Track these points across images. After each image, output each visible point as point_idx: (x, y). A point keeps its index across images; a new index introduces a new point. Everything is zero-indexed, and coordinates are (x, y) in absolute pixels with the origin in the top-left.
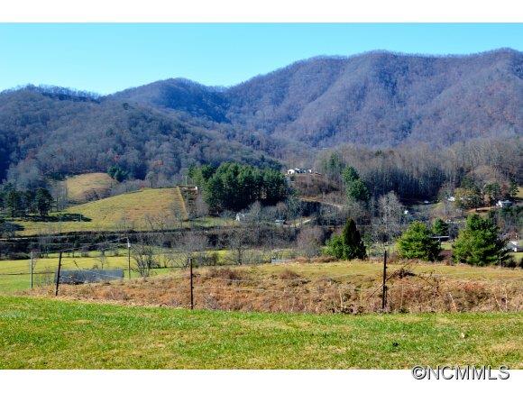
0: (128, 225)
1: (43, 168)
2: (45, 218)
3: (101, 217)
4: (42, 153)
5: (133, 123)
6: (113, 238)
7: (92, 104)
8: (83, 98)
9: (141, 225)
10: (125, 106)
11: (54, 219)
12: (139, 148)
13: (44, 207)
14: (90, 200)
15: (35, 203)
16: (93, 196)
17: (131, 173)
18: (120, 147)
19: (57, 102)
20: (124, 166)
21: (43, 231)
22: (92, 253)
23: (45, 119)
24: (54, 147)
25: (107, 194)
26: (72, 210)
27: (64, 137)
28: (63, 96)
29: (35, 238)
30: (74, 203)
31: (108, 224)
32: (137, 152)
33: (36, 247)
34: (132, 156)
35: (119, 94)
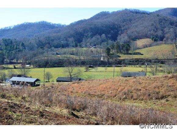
0: (156, 57)
1: (129, 37)
2: (128, 54)
3: (147, 54)
4: (129, 32)
5: (161, 21)
6: (150, 61)
7: (146, 15)
8: (144, 13)
9: (161, 57)
10: (158, 15)
11: (131, 54)
12: (162, 30)
13: (127, 50)
14: (145, 47)
15: (124, 48)
16: (145, 46)
17: (159, 39)
18: (155, 30)
19: (135, 14)
20: (157, 36)
21: (127, 58)
22: (143, 66)
23: (130, 20)
24: (133, 29)
25: (150, 46)
26: (137, 51)
27: (136, 26)
28: (137, 12)
29: (124, 60)
30: (139, 49)
31: (149, 56)
32: (161, 31)
33: (124, 63)
34: (160, 33)
35: (156, 11)
